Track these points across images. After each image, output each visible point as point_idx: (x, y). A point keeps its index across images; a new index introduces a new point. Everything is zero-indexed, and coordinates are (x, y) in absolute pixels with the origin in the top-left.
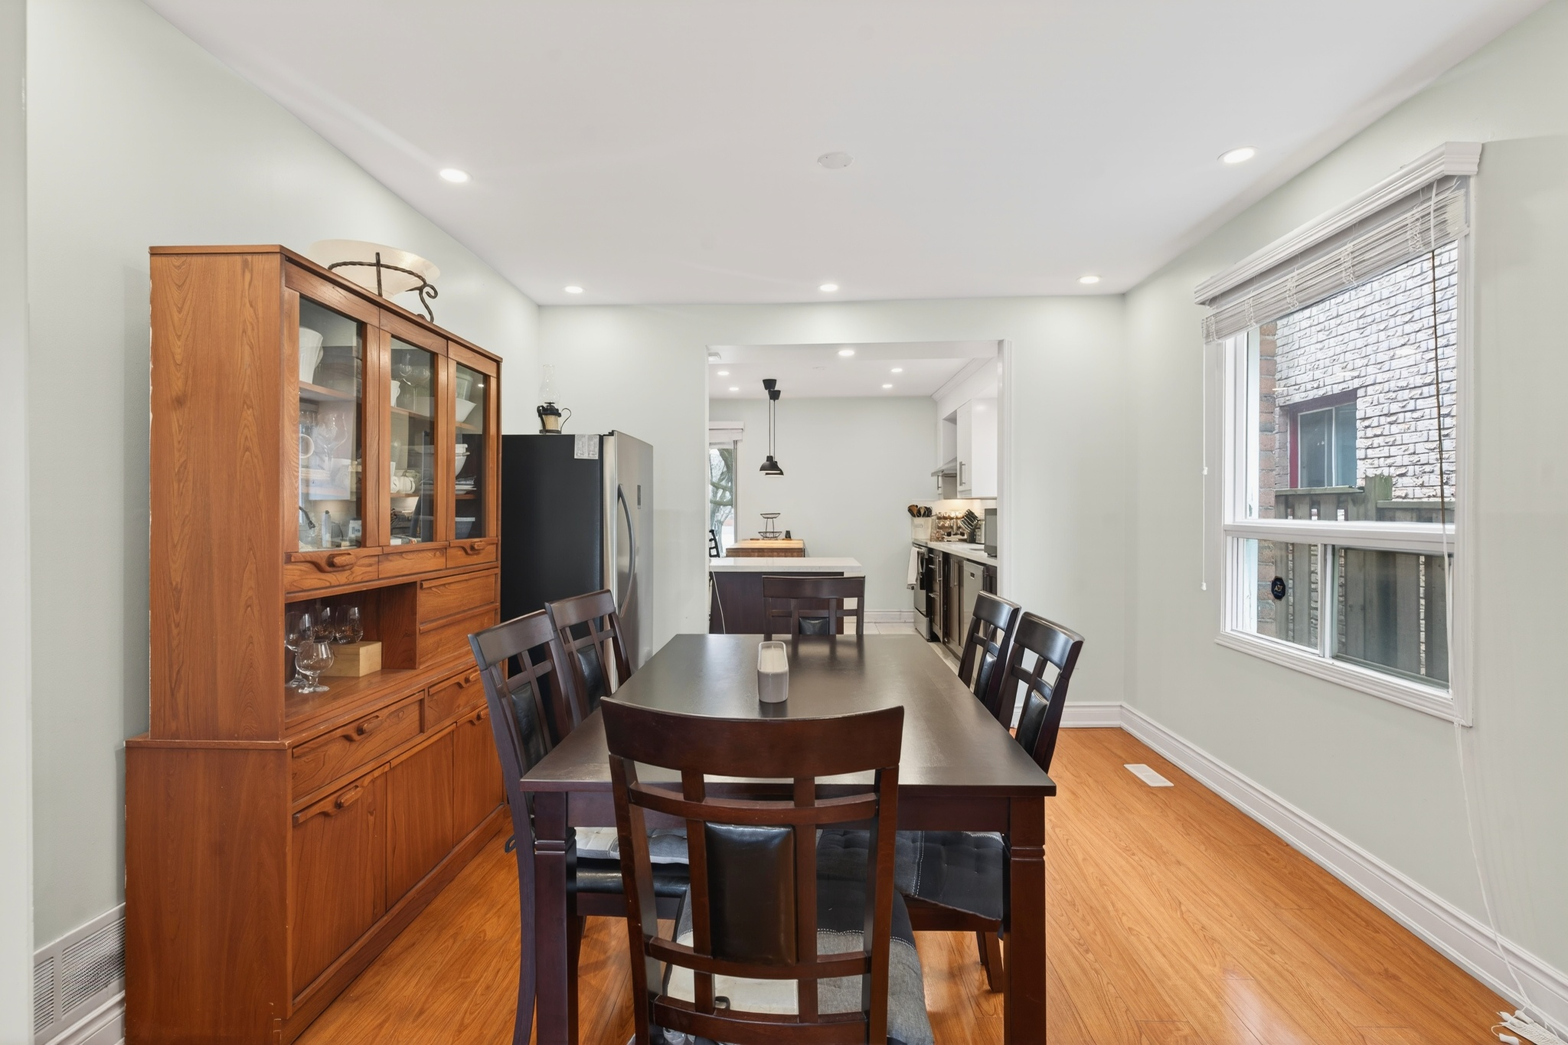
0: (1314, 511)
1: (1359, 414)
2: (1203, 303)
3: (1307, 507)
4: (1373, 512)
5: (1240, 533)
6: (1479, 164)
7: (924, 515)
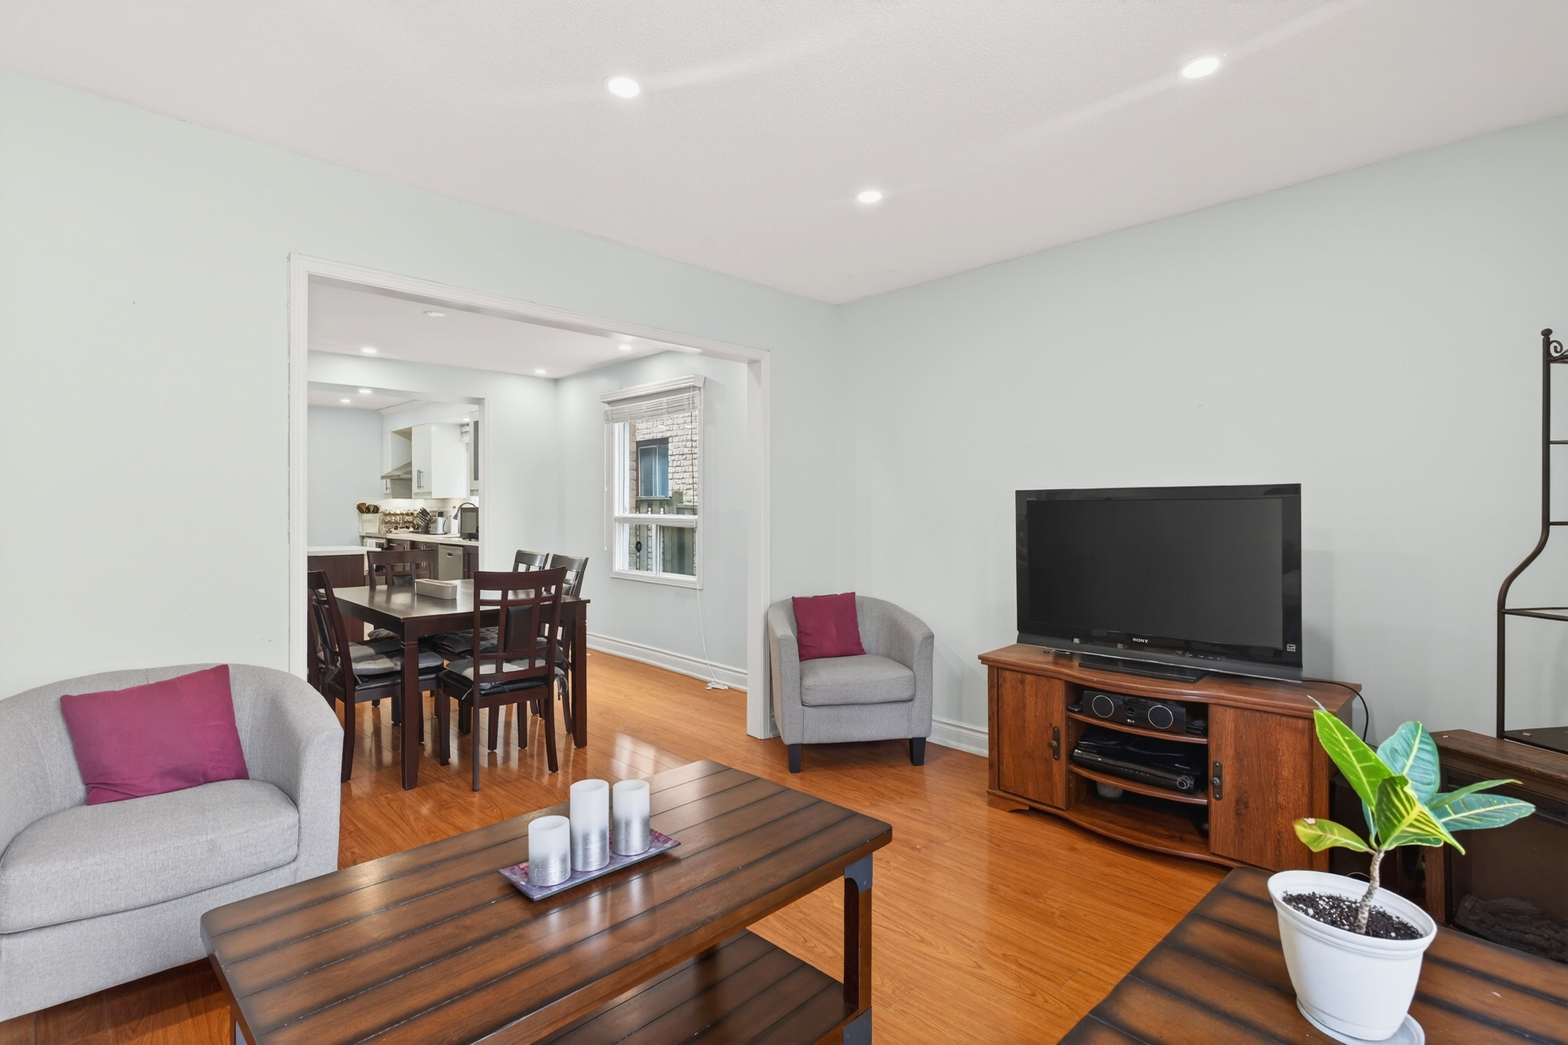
0: (650, 509)
1: (670, 453)
2: (605, 402)
3: (647, 506)
4: (675, 511)
5: (623, 520)
6: (704, 384)
7: (373, 512)
